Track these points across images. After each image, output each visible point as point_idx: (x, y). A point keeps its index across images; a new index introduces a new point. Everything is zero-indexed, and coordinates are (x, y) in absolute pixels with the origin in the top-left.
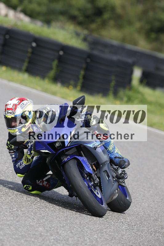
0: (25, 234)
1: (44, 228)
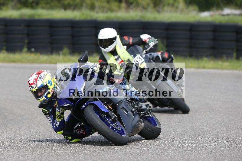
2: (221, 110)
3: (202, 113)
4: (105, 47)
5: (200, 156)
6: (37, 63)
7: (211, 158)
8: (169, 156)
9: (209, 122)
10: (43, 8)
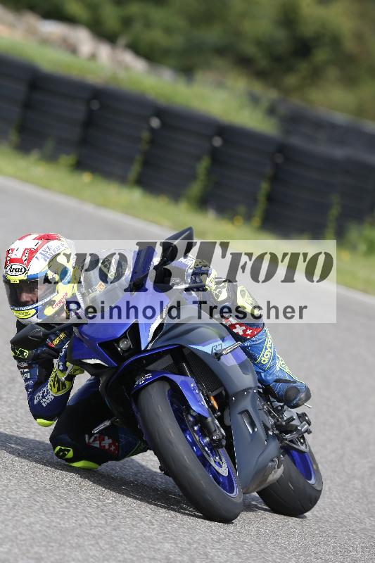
0: (131, 557)
1: (176, 544)
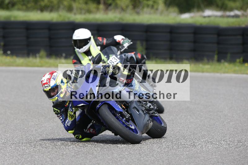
2: (202, 114)
3: (183, 117)
4: (80, 48)
5: (180, 161)
6: (13, 66)
7: (192, 163)
8: (150, 161)
9: (190, 127)
10: (19, 9)
